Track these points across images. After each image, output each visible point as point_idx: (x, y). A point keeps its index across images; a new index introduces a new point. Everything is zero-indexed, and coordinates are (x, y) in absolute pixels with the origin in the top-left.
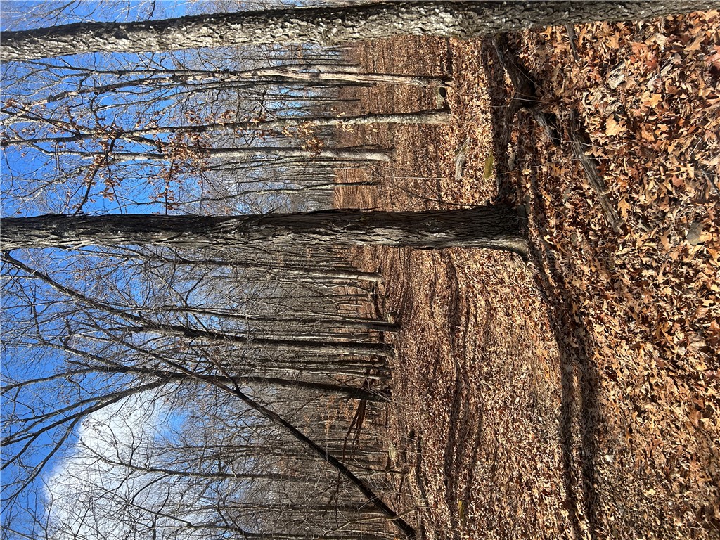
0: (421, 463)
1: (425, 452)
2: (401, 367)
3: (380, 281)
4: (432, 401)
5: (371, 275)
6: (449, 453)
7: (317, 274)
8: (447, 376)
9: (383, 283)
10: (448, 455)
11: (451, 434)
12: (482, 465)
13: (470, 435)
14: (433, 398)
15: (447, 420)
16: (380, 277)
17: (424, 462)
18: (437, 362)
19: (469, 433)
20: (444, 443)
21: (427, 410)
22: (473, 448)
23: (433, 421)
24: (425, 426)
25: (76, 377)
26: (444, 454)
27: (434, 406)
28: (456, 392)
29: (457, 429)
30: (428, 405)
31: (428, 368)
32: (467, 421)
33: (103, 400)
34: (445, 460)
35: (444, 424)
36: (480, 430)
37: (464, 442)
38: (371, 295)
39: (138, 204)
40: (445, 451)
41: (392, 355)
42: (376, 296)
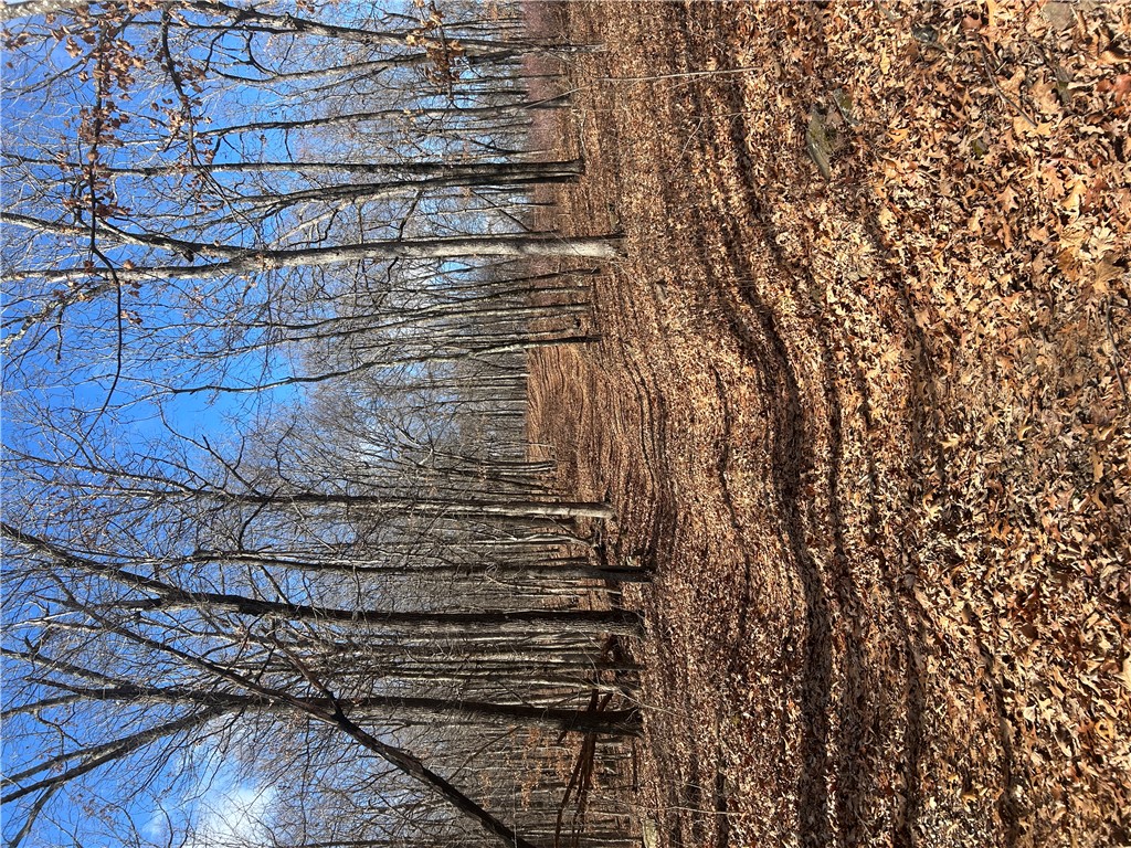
0: (727, 837)
1: (737, 810)
2: (660, 651)
3: (608, 516)
4: (744, 686)
5: (592, 506)
6: (810, 796)
7: (497, 510)
8: (776, 618)
9: (614, 519)
10: (811, 802)
11: (812, 747)
12: (948, 809)
13: (881, 730)
14: (745, 678)
15: (794, 714)
16: (608, 509)
17: (736, 835)
18: (746, 600)
19: (876, 727)
20: (790, 775)
21: (734, 708)
22: (899, 767)
23: (752, 729)
24: (731, 746)
25: (51, 712)
26: (796, 803)
27: (751, 695)
28: (812, 642)
29: (826, 729)
30: (735, 697)
31: (725, 621)
32: (861, 701)
33: (95, 754)
34: (803, 819)
35: (784, 729)
36: (916, 709)
37: (862, 756)
38: (596, 548)
39: (176, 392)
40: (800, 794)
41: (641, 631)
42: (604, 547)
